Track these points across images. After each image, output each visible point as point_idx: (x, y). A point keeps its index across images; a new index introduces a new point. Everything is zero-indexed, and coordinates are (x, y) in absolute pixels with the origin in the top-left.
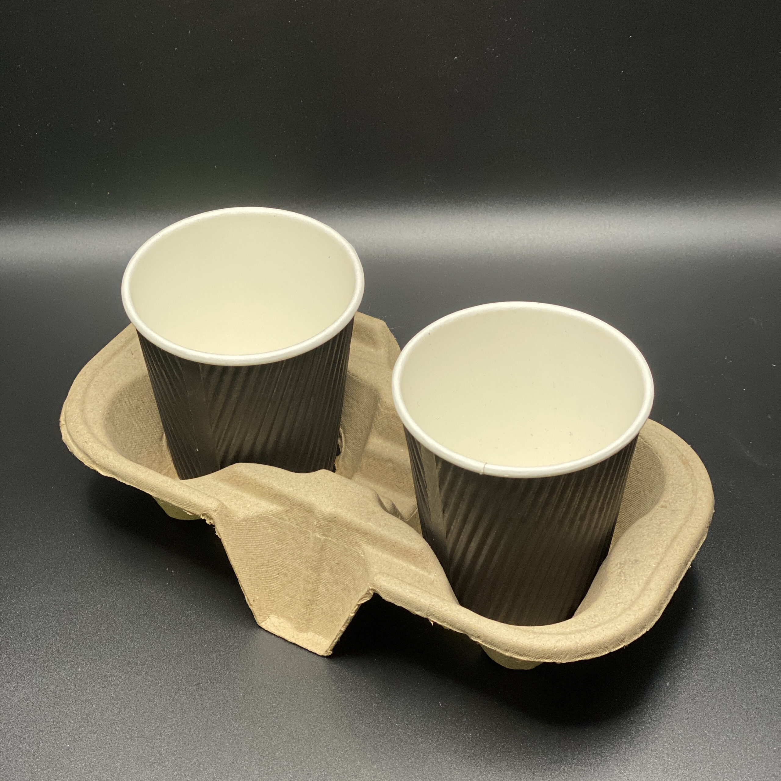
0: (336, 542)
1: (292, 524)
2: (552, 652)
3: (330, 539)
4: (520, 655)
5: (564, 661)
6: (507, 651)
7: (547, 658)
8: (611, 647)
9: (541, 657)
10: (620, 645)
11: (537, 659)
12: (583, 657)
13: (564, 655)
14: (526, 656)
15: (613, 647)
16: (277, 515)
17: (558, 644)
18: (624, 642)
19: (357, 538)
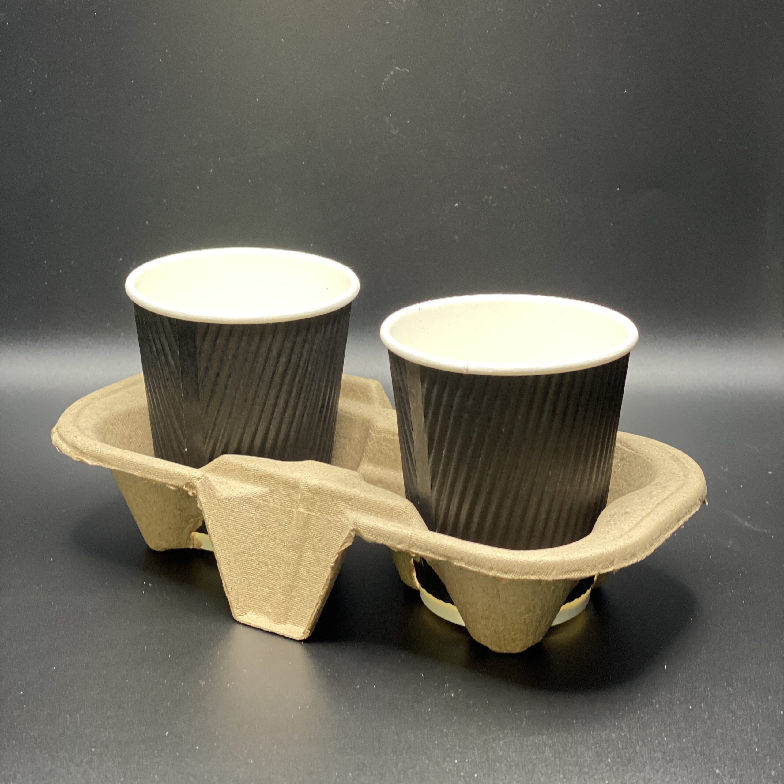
0: (320, 516)
1: (275, 505)
2: (538, 566)
3: (314, 514)
4: (506, 573)
9: (526, 573)
11: (522, 575)
14: (511, 572)
15: (602, 568)
16: (262, 497)
17: (543, 558)
18: (613, 565)
19: (342, 506)
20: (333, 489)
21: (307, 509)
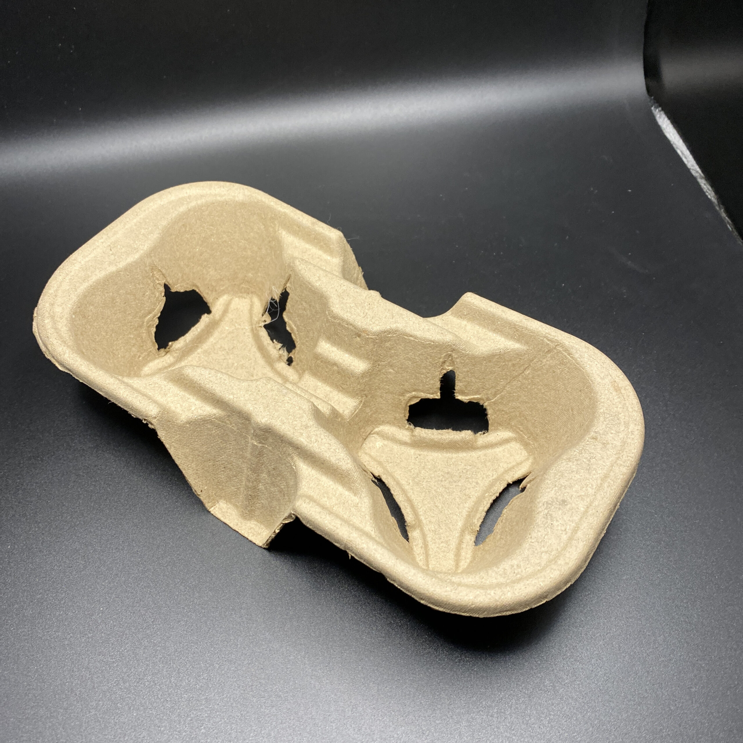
0: (272, 450)
1: (233, 428)
2: (470, 607)
3: (266, 446)
4: (437, 606)
7: (463, 612)
8: (533, 604)
9: (458, 610)
10: (542, 601)
11: (453, 611)
12: (501, 613)
13: (482, 611)
14: (442, 607)
20: (282, 434)
21: (260, 443)
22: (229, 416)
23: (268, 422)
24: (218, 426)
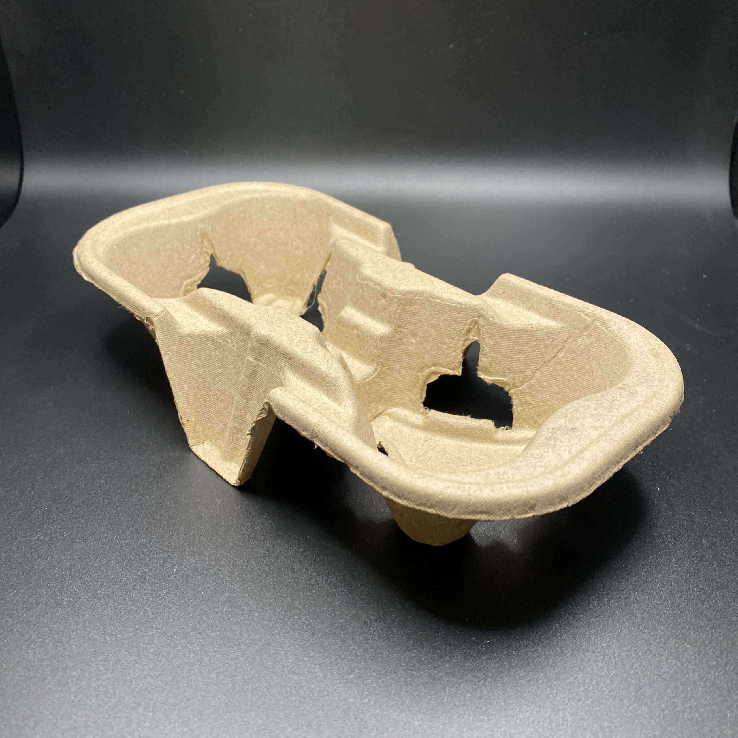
0: (265, 368)
1: (233, 348)
2: (437, 499)
3: (261, 364)
4: (400, 497)
5: (451, 516)
6: (384, 488)
7: (429, 507)
8: (515, 511)
9: (422, 504)
10: (528, 513)
11: (418, 505)
12: (476, 515)
13: (452, 507)
14: (405, 499)
15: (518, 513)
16: (222, 337)
17: (445, 491)
18: (534, 510)
19: (283, 363)
20: (278, 345)
21: (256, 359)
22: (231, 333)
23: (268, 333)
24: (218, 346)
